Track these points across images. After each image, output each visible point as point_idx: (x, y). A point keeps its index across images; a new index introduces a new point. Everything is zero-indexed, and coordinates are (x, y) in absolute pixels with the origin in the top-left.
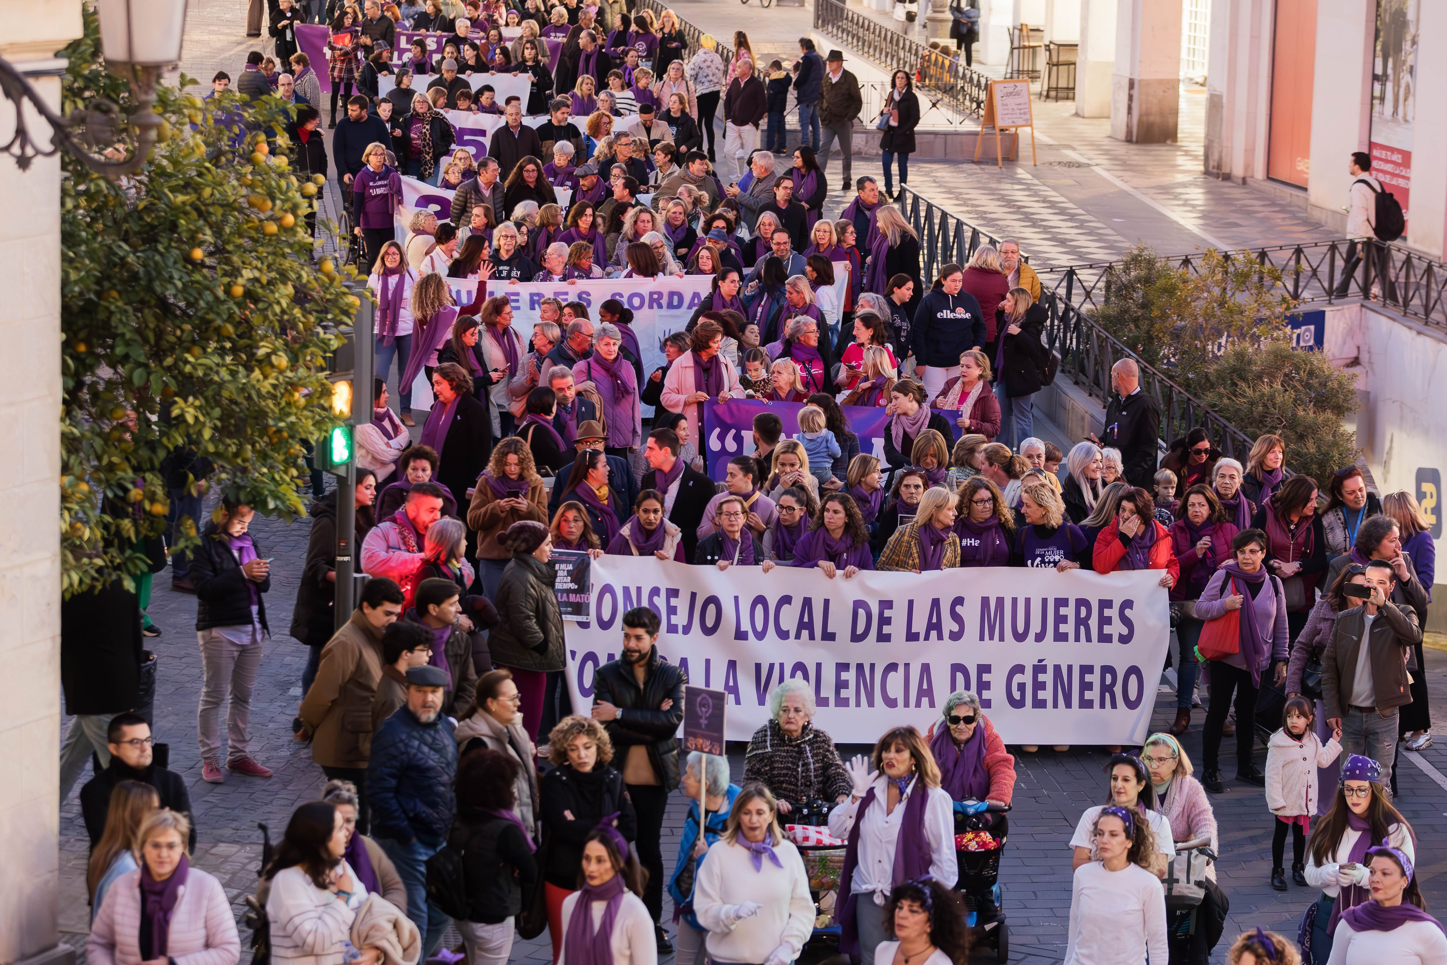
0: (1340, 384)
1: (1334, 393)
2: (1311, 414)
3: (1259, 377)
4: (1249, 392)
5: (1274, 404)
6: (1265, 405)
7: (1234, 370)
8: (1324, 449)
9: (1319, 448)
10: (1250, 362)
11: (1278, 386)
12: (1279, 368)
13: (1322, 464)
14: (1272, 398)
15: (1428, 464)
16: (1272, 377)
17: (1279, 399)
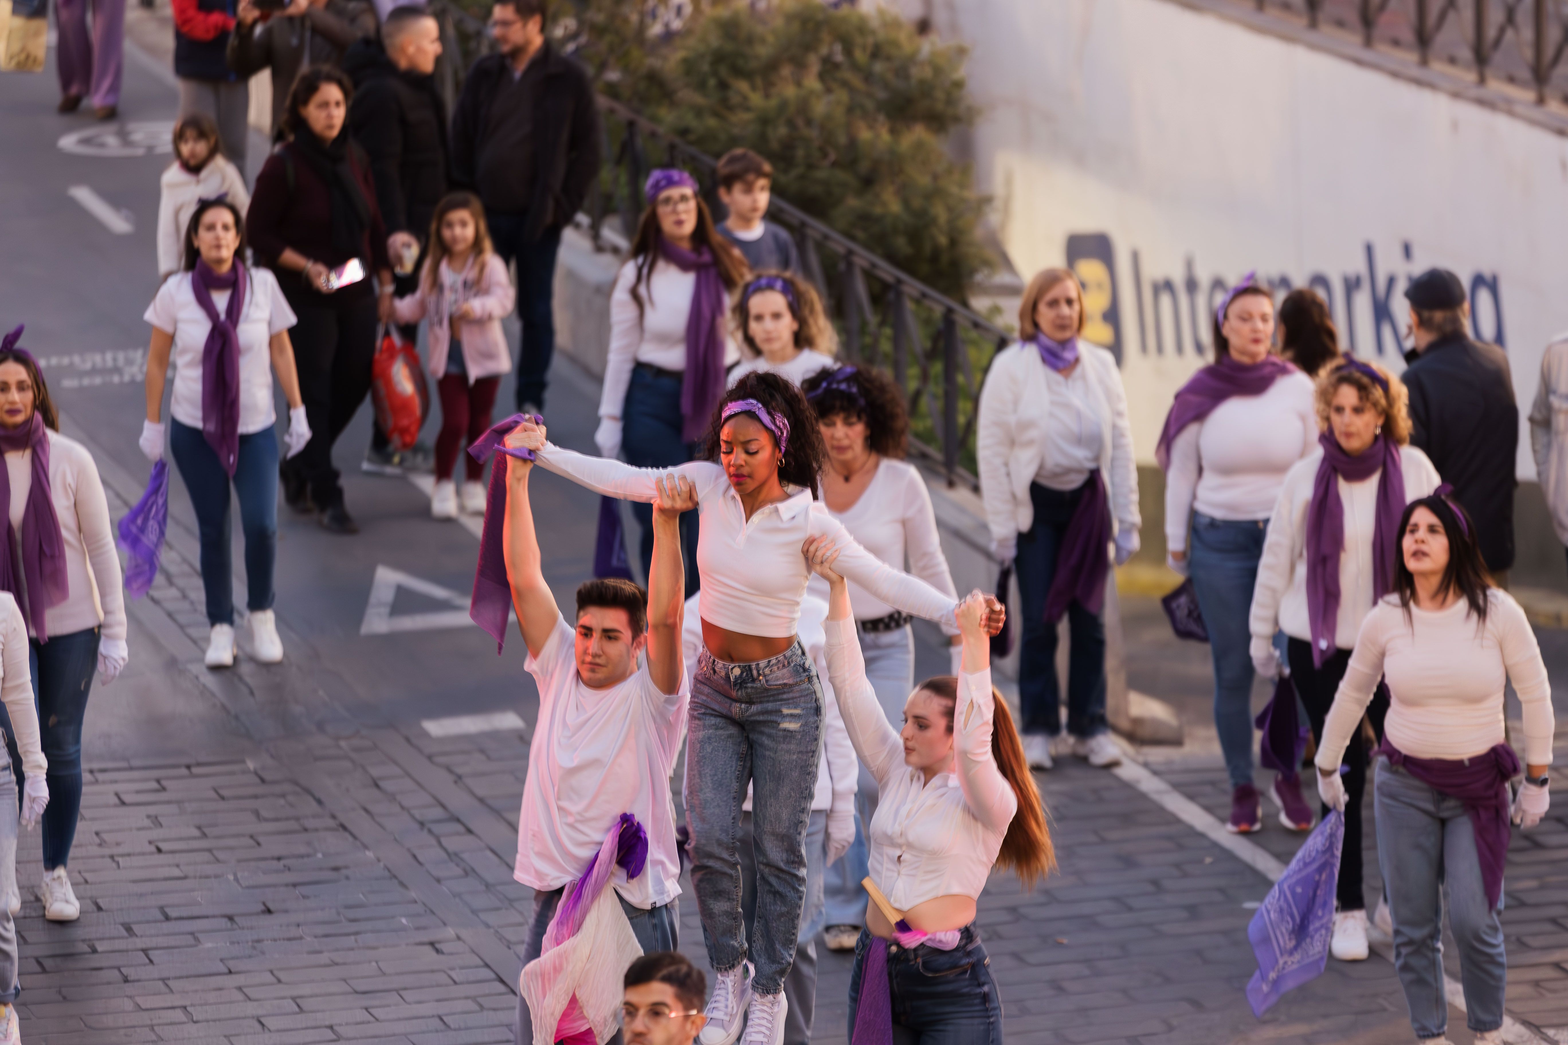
0: (938, 70)
1: (926, 89)
2: (885, 136)
3: (771, 68)
4: (756, 99)
5: (809, 122)
6: (791, 123)
7: (718, 58)
8: (917, 203)
9: (906, 203)
10: (750, 40)
11: (812, 82)
12: (809, 47)
13: (915, 235)
14: (803, 107)
15: (1087, 225)
16: (800, 65)
17: (820, 108)
